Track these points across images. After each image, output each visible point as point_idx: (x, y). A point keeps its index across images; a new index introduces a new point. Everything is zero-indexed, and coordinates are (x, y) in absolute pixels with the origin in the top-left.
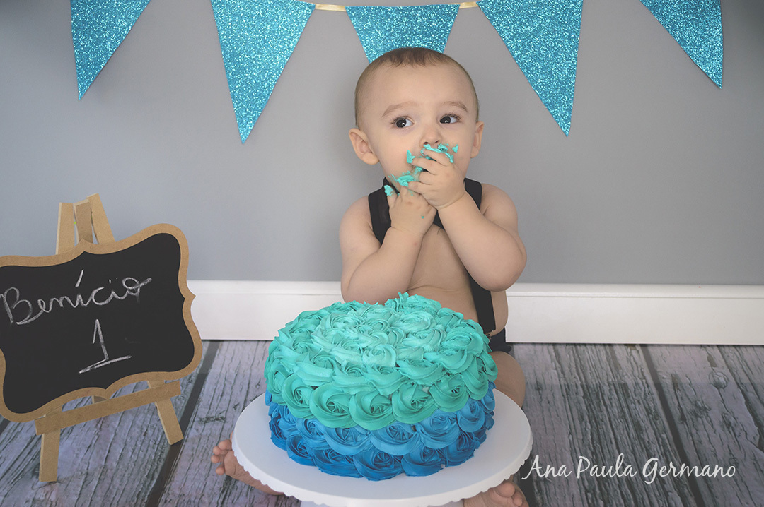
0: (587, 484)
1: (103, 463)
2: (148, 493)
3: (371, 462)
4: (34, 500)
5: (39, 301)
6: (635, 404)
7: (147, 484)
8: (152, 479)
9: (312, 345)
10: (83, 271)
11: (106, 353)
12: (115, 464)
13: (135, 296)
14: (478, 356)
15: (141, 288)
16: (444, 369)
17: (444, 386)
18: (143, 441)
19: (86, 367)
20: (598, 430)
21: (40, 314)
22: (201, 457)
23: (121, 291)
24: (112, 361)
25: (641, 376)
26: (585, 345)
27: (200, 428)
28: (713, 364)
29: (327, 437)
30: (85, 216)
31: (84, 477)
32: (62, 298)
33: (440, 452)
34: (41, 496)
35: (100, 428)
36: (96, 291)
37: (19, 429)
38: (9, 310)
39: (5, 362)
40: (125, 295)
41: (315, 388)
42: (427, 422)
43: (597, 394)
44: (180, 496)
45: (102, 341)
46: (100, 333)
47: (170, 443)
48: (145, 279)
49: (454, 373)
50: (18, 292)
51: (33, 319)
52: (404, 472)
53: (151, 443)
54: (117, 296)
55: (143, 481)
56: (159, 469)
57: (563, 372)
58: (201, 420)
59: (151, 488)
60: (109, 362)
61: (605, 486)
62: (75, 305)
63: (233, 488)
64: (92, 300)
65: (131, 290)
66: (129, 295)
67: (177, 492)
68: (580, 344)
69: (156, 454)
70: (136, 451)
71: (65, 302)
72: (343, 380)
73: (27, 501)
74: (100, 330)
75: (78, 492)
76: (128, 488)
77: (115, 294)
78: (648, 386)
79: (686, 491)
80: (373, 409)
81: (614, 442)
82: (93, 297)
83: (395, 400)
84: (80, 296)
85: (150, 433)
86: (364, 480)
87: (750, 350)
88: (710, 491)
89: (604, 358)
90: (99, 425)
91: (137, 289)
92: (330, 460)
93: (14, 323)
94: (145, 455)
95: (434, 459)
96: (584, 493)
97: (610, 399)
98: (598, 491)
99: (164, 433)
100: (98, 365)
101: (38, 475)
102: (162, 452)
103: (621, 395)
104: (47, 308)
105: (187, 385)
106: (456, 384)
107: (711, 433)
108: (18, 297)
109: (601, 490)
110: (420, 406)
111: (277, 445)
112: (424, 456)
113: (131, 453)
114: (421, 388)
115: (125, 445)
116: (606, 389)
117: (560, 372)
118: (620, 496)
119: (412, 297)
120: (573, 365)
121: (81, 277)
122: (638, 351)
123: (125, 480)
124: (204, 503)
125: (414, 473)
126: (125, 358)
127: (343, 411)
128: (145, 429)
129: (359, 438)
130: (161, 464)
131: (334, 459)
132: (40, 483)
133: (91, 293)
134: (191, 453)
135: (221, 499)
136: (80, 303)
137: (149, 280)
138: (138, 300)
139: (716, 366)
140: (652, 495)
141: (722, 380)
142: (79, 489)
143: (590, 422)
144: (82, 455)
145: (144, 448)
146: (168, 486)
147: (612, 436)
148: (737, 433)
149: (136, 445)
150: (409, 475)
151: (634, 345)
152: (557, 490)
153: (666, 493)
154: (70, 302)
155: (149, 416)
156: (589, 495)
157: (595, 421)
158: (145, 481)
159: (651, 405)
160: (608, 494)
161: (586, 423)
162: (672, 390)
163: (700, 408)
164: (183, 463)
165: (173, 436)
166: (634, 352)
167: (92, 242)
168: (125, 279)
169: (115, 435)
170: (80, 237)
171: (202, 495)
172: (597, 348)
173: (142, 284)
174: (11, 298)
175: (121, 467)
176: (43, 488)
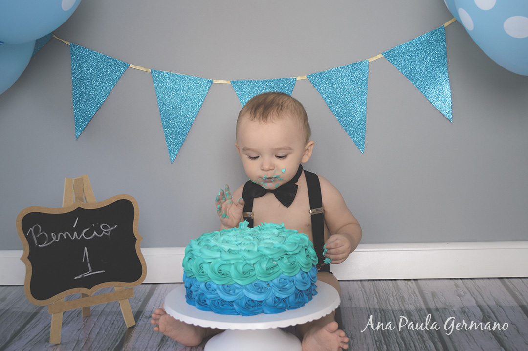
0: (376, 338)
1: (88, 336)
2: (114, 347)
3: (244, 305)
5: (52, 234)
6: (408, 304)
7: (114, 344)
8: (117, 342)
9: (209, 244)
10: (78, 218)
11: (90, 268)
12: (94, 336)
13: (107, 235)
14: (306, 248)
15: (111, 231)
16: (285, 251)
17: (285, 260)
18: (111, 327)
19: (79, 275)
20: (385, 315)
21: (53, 241)
22: (146, 332)
23: (100, 232)
24: (94, 273)
25: (413, 293)
26: (380, 280)
27: (146, 320)
28: (457, 287)
29: (218, 291)
30: (79, 186)
31: (76, 342)
32: (65, 233)
33: (284, 300)
35: (86, 322)
36: (85, 231)
37: (37, 323)
38: (35, 238)
39: (31, 268)
40: (102, 234)
41: (210, 263)
42: (275, 281)
43: (386, 301)
44: (133, 348)
45: (88, 260)
46: (87, 256)
47: (127, 327)
48: (114, 226)
49: (291, 253)
50: (40, 227)
51: (49, 244)
52: (263, 312)
53: (116, 327)
54: (97, 235)
55: (111, 343)
56: (121, 338)
57: (365, 292)
58: (146, 317)
59: (116, 346)
60: (92, 274)
61: (388, 340)
62: (73, 238)
64: (82, 236)
65: (105, 232)
66: (104, 234)
67: (132, 347)
68: (376, 280)
69: (119, 331)
70: (107, 330)
71: (67, 235)
72: (227, 256)
74: (87, 254)
75: (73, 348)
76: (102, 346)
77: (96, 233)
78: (417, 297)
79: (436, 340)
80: (244, 272)
81: (394, 321)
83: (257, 267)
84: (76, 233)
85: (116, 323)
86: (240, 317)
87: (481, 280)
88: (451, 340)
89: (391, 286)
90: (85, 321)
91: (109, 231)
92: (220, 306)
93: (38, 246)
94: (112, 333)
95: (281, 305)
96: (374, 342)
97: (393, 303)
98: (383, 341)
99: (124, 322)
100: (86, 275)
101: (49, 342)
102: (123, 331)
103: (400, 302)
104: (57, 239)
105: (138, 303)
106: (292, 260)
108: (40, 231)
110: (271, 271)
111: (190, 304)
112: (275, 302)
113: (104, 332)
114: (272, 261)
115: (101, 328)
116: (391, 299)
117: (363, 292)
118: (396, 343)
119: (269, 224)
120: (372, 289)
121: (76, 222)
122: (412, 282)
123: (101, 342)
125: (269, 312)
126: (102, 272)
127: (227, 274)
128: (113, 322)
129: (237, 291)
130: (122, 335)
131: (223, 305)
132: (49, 345)
133: (82, 232)
134: (140, 331)
135: (158, 349)
136: (76, 237)
137: (116, 226)
138: (109, 238)
139: (459, 287)
141: (462, 293)
142: (73, 347)
143: (380, 313)
144: (75, 333)
145: (111, 330)
146: (126, 345)
147: (393, 318)
148: (469, 316)
149: (107, 328)
150: (266, 314)
151: (409, 280)
152: (360, 342)
153: (424, 342)
154: (70, 236)
155: (115, 316)
156: (378, 343)
157: (384, 312)
158: (113, 343)
159: (418, 304)
160: (389, 342)
161: (378, 313)
162: (431, 298)
163: (448, 306)
164: (135, 335)
165: (129, 321)
166: (409, 282)
167: (83, 202)
168: (102, 225)
169: (95, 324)
170: (76, 198)
171: (147, 347)
172: (387, 282)
173: (112, 229)
174: (36, 231)
175: (98, 337)
176: (52, 346)
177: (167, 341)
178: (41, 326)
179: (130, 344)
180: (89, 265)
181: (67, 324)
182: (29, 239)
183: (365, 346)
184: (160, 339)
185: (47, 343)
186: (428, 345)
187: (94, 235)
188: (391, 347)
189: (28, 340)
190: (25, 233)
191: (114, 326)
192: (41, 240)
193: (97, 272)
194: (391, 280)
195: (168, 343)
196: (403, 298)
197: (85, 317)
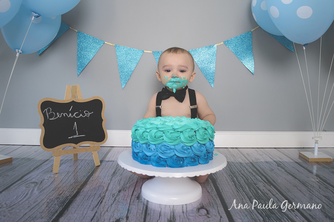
0: (229, 174)
1: (74, 170)
2: (88, 176)
4: (50, 177)
5: (57, 113)
6: (238, 158)
8: (89, 173)
11: (77, 133)
12: (78, 170)
19: (71, 137)
21: (57, 117)
22: (105, 168)
23: (84, 115)
24: (79, 136)
25: (237, 153)
27: (106, 163)
28: (257, 151)
30: (74, 90)
31: (67, 172)
32: (65, 114)
34: (52, 176)
35: (75, 163)
36: (75, 113)
38: (47, 114)
39: (44, 131)
40: (85, 116)
44: (98, 177)
45: (76, 129)
46: (76, 127)
47: (96, 166)
48: (91, 112)
50: (51, 109)
51: (55, 118)
54: (82, 116)
58: (106, 161)
60: (78, 136)
63: (115, 175)
65: (87, 115)
66: (86, 116)
67: (97, 176)
68: (218, 148)
69: (91, 168)
71: (66, 115)
73: (48, 177)
74: (76, 125)
76: (81, 175)
78: (240, 155)
82: (74, 115)
84: (70, 114)
85: (90, 164)
91: (89, 115)
93: (49, 119)
98: (233, 176)
99: (95, 164)
100: (75, 137)
102: (93, 168)
104: (60, 116)
105: (103, 155)
107: (262, 163)
108: (51, 111)
109: (233, 175)
113: (83, 168)
115: (82, 166)
118: (240, 177)
121: (71, 108)
123: (80, 173)
124: (106, 178)
126: (83, 136)
130: (93, 170)
133: (74, 113)
134: (102, 168)
135: (111, 177)
136: (70, 116)
137: (92, 112)
138: (89, 118)
140: (250, 176)
141: (261, 154)
142: (65, 175)
144: (68, 168)
145: (88, 167)
146: (94, 174)
149: (85, 166)
152: (220, 176)
156: (230, 176)
158: (87, 174)
164: (99, 170)
165: (97, 163)
166: (234, 149)
167: (76, 98)
168: (85, 111)
169: (79, 164)
170: (72, 96)
171: (105, 176)
172: (224, 149)
173: (90, 113)
174: (49, 111)
175: (80, 170)
176: (54, 174)
177: (117, 173)
178: (51, 164)
179: (96, 174)
180: (77, 131)
181: (65, 163)
182: (44, 115)
183: (224, 178)
184: (113, 172)
185: (51, 172)
186: (257, 178)
187: (80, 116)
188: (238, 179)
189: (42, 171)
190: (42, 111)
191: (89, 165)
192: (51, 116)
193: (81, 136)
194: (225, 148)
195: (117, 174)
196: (234, 156)
197: (75, 161)
